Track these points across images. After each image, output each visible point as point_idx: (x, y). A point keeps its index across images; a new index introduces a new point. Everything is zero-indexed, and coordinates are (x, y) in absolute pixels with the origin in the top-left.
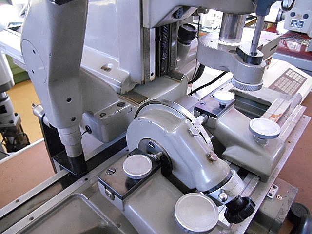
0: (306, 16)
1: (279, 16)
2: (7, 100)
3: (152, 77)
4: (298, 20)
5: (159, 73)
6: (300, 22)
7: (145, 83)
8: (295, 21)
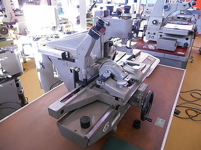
0: (154, 34)
1: (144, 34)
2: (19, 81)
3: (103, 57)
4: (152, 36)
5: (104, 56)
6: (153, 36)
7: (101, 59)
8: (150, 36)
